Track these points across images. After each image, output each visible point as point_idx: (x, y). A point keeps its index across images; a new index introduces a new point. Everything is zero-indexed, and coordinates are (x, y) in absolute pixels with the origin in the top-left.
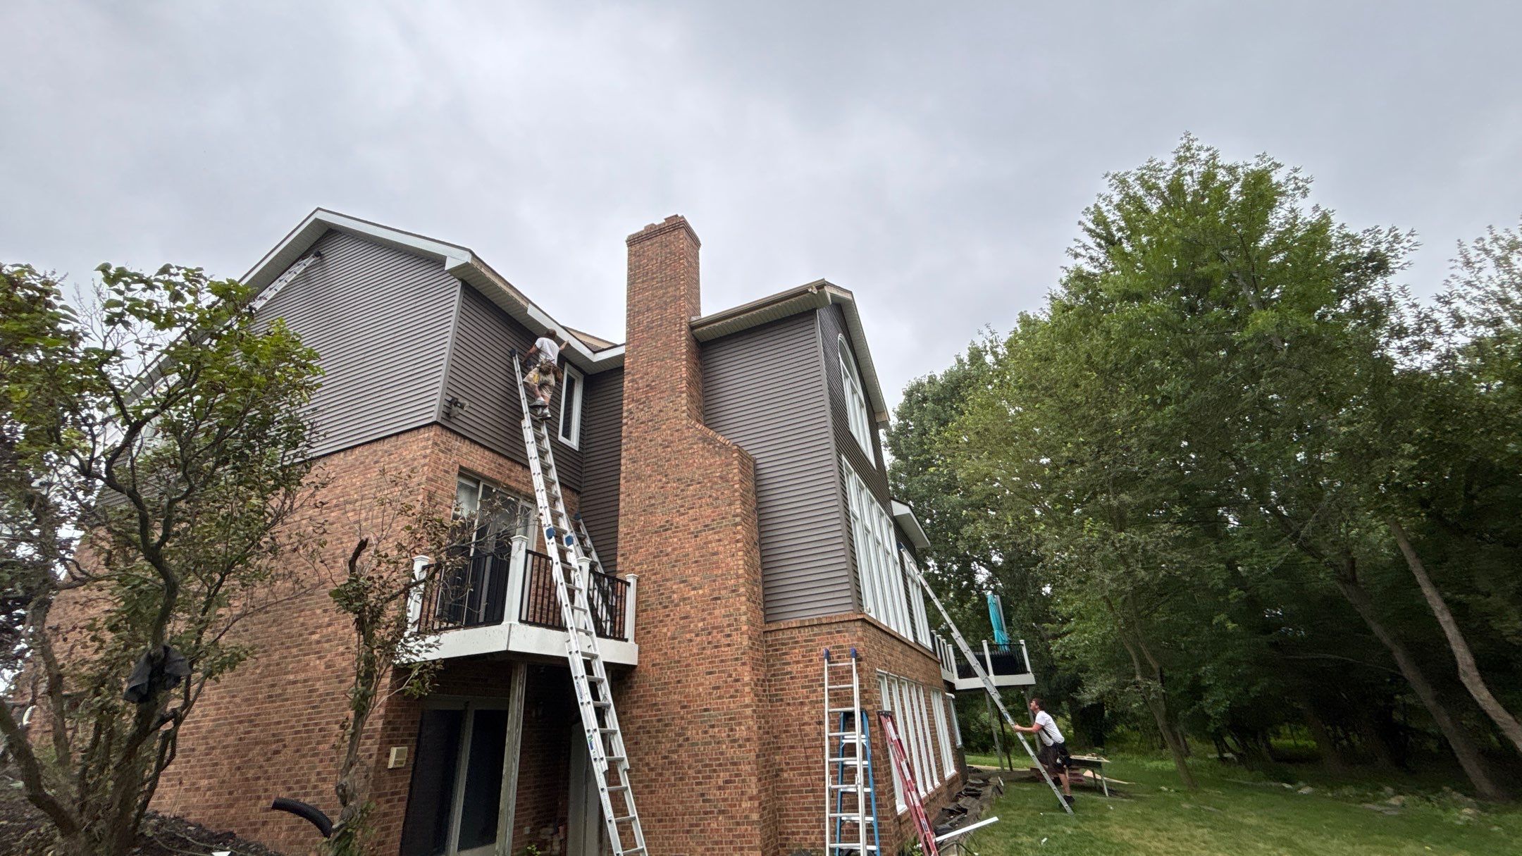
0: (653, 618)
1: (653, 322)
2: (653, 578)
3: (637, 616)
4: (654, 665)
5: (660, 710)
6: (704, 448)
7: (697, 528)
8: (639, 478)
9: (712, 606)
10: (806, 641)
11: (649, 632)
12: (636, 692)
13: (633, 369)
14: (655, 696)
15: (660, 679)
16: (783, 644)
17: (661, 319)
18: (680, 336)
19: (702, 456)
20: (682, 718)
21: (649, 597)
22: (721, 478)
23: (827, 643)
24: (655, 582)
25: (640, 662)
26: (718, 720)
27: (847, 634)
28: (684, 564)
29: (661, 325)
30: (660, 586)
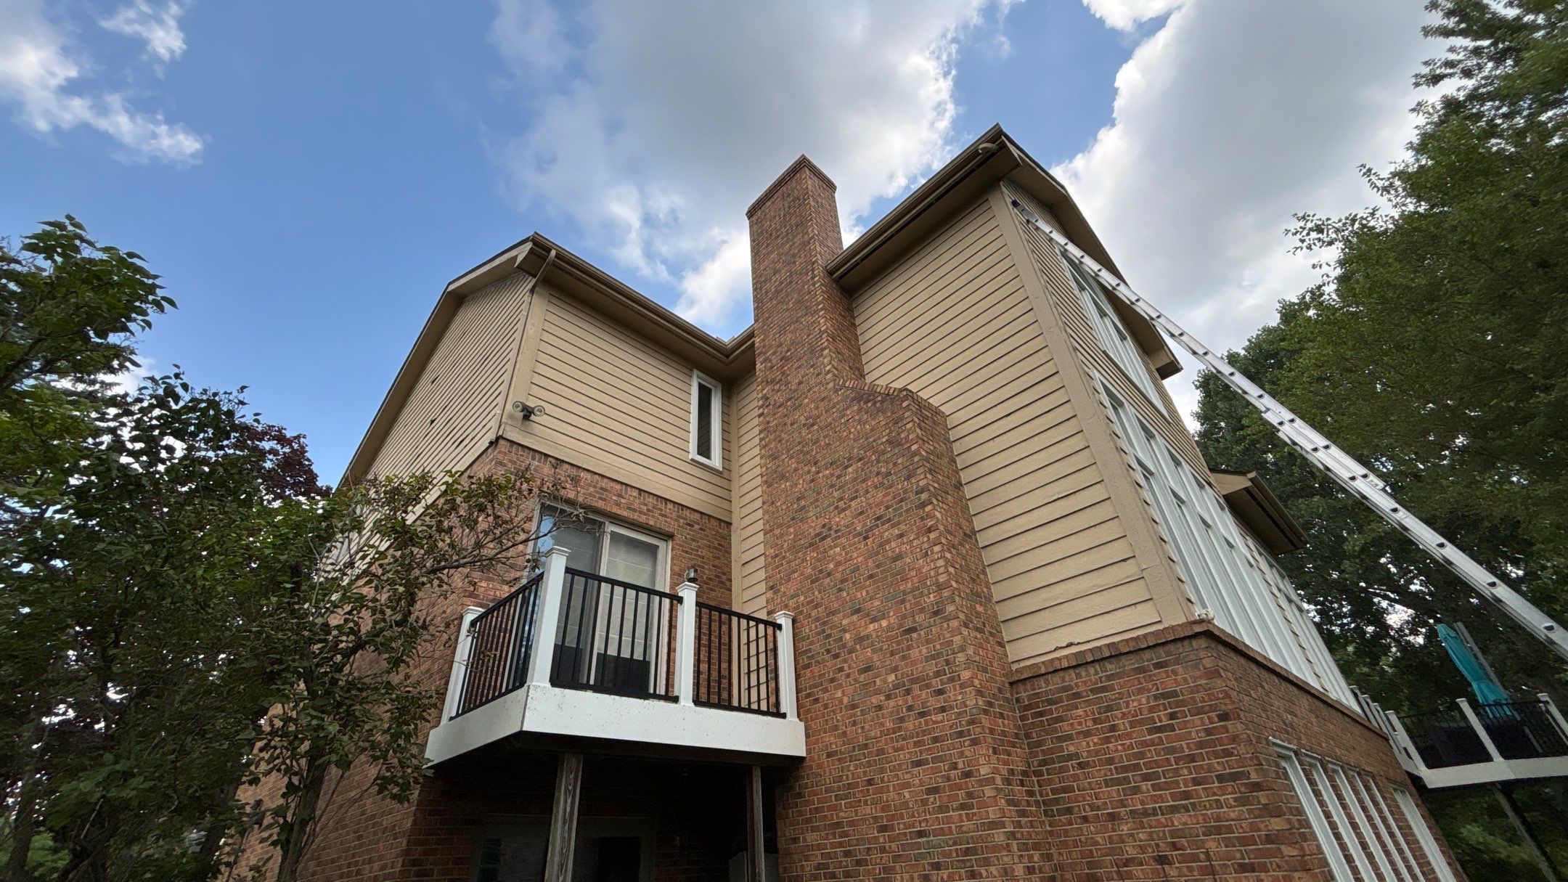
0: (822, 676)
1: (782, 283)
2: (814, 613)
3: (798, 677)
4: (829, 755)
5: (845, 834)
6: (860, 410)
7: (865, 525)
8: (783, 477)
9: (905, 644)
10: (1092, 691)
11: (817, 700)
12: (807, 803)
13: (764, 347)
14: (834, 808)
15: (840, 779)
16: (1051, 702)
17: (791, 276)
18: (814, 284)
19: (859, 421)
20: (883, 850)
21: (812, 643)
22: (890, 442)
23: (1140, 691)
24: (817, 619)
25: (808, 751)
26: (945, 854)
27: (1179, 668)
28: (854, 583)
29: (791, 282)
30: (824, 624)
